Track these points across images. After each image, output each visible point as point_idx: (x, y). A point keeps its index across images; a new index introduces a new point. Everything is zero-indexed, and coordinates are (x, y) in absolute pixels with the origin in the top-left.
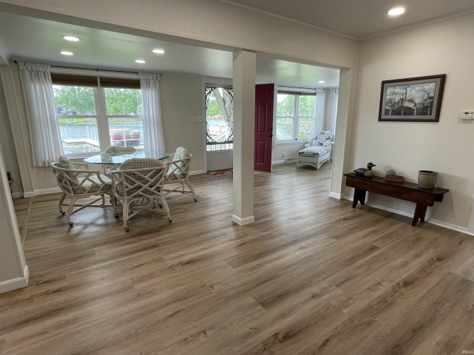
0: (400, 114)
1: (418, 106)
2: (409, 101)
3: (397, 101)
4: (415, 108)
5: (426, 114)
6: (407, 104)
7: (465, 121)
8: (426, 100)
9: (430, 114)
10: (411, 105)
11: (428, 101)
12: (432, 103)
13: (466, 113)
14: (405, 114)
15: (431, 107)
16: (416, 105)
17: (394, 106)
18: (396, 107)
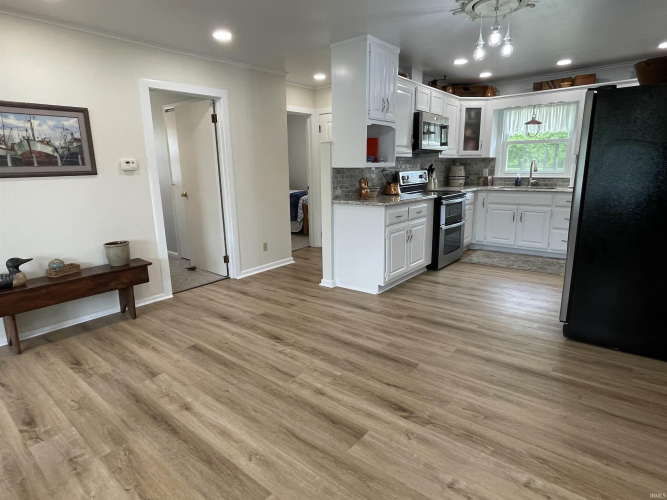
0: (31, 164)
1: (60, 151)
2: (42, 142)
3: (17, 141)
4: (56, 154)
5: (77, 164)
6: (39, 148)
7: (127, 171)
8: (71, 143)
9: (83, 164)
10: (49, 150)
11: (75, 144)
12: (80, 147)
13: (128, 163)
14: (40, 164)
15: (82, 153)
16: (56, 150)
17: (12, 149)
18: (19, 152)
